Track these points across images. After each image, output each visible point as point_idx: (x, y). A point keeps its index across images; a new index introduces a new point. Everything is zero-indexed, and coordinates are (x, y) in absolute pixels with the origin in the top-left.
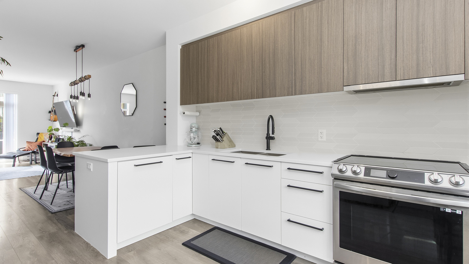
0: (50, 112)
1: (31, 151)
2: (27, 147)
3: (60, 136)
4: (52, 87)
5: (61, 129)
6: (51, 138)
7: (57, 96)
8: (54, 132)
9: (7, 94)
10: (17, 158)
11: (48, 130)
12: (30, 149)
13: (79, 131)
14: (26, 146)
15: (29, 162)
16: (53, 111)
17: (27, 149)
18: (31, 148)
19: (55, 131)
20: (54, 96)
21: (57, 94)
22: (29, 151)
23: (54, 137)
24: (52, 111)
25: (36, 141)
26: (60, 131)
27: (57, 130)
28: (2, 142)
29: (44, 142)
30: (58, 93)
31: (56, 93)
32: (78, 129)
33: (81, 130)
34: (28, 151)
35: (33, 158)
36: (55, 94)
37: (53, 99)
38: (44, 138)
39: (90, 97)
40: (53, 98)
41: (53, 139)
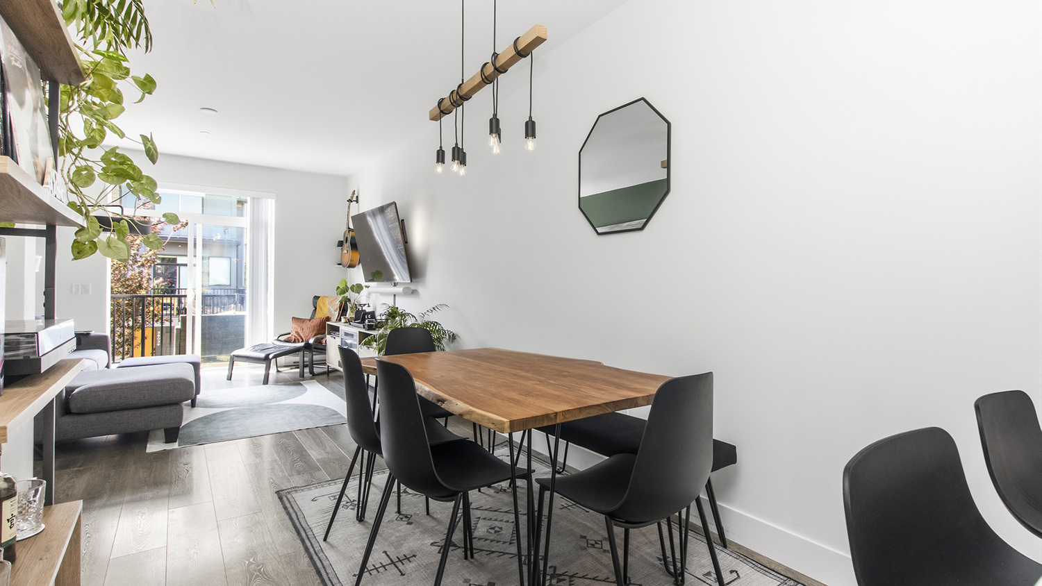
0: (341, 244)
1: (302, 344)
2: (294, 333)
3: (365, 305)
4: (345, 179)
5: (367, 287)
6: (343, 310)
7: (357, 201)
8: (350, 294)
9: (254, 198)
10: (273, 361)
11: (338, 288)
12: (299, 338)
13: (414, 292)
14: (290, 328)
15: (298, 370)
16: (349, 239)
17: (293, 338)
18: (302, 335)
19: (353, 291)
20: (350, 201)
21: (357, 197)
22: (299, 342)
23: (351, 308)
24: (345, 242)
25: (312, 317)
26: (364, 292)
27: (358, 288)
28: (243, 317)
29: (328, 319)
30: (358, 193)
31: (354, 193)
32: (413, 287)
33: (421, 290)
34: (295, 342)
35: (306, 359)
36: (352, 197)
37: (347, 210)
38: (329, 310)
39: (534, 136)
40: (349, 207)
41: (350, 314)
